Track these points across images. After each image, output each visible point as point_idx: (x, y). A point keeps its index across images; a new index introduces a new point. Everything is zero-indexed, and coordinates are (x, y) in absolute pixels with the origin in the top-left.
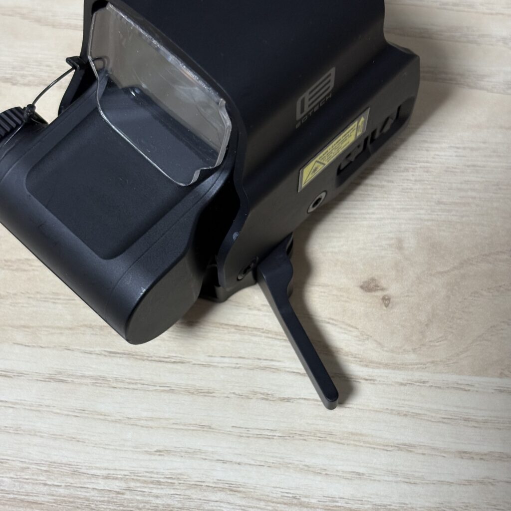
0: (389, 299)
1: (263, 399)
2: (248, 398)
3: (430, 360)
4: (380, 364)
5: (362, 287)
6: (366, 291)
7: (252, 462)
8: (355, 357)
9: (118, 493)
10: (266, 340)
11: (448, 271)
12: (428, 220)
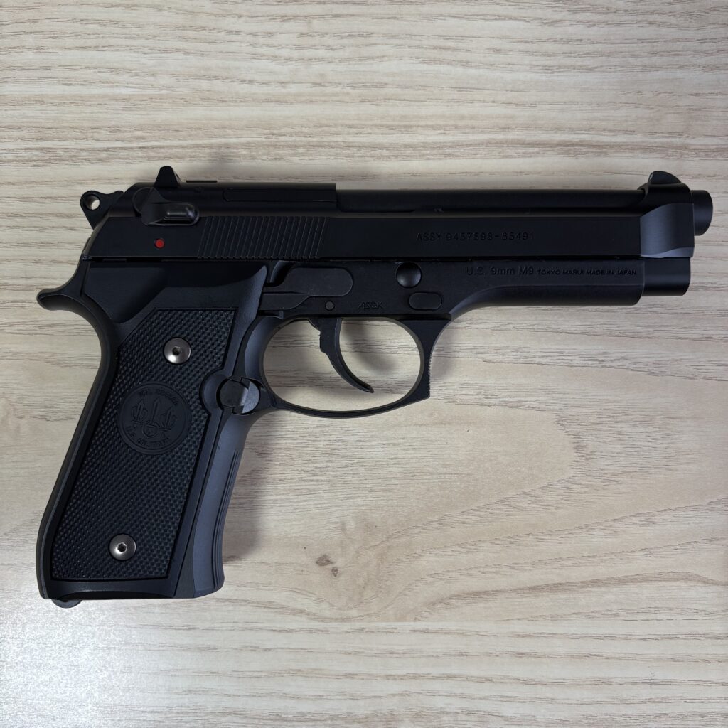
0: (337, 570)
1: (252, 650)
2: (241, 650)
3: (366, 613)
4: (332, 619)
5: (317, 563)
6: (321, 565)
7: (248, 694)
8: (314, 616)
9: (160, 722)
10: (251, 608)
11: (379, 544)
12: (363, 505)
